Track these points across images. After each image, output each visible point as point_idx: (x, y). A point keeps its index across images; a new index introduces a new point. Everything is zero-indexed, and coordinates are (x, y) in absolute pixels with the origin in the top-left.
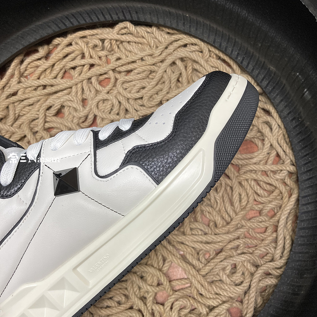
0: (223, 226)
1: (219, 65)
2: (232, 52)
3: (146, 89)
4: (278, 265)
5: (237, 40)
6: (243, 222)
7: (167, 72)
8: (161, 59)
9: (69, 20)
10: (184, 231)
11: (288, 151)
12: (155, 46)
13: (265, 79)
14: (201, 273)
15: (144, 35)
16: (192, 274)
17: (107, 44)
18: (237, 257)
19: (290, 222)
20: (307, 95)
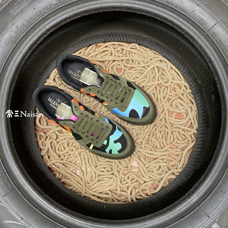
0: (160, 149)
1: (174, 75)
2: (183, 71)
3: (138, 79)
4: (179, 171)
5: (187, 64)
6: (169, 149)
7: (149, 72)
8: (148, 65)
9: (110, 37)
10: (141, 147)
11: (196, 122)
12: (146, 58)
13: (194, 88)
14: (145, 166)
15: (143, 52)
16: (141, 166)
17: (124, 51)
18: (162, 163)
19: (189, 154)
20: (213, 98)
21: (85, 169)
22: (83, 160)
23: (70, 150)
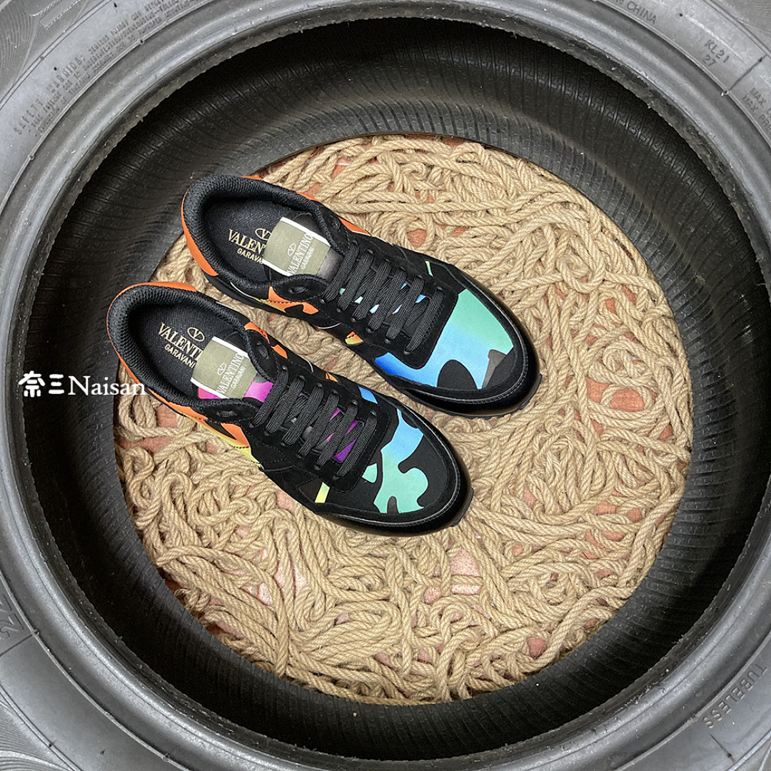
0: (554, 514)
1: (613, 253)
2: (640, 237)
3: (484, 266)
4: (623, 594)
5: (654, 215)
6: (587, 517)
7: (524, 243)
8: (519, 218)
9: (384, 119)
10: (490, 505)
11: (688, 423)
12: (514, 194)
13: (681, 297)
14: (502, 574)
15: (500, 171)
16: (489, 572)
17: (435, 173)
18: (562, 565)
19: (659, 535)
20: (748, 336)
21: (289, 579)
22: (281, 547)
23: (237, 511)
